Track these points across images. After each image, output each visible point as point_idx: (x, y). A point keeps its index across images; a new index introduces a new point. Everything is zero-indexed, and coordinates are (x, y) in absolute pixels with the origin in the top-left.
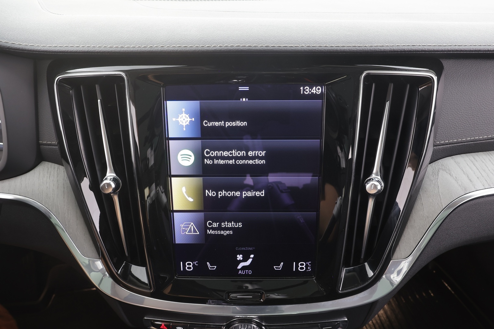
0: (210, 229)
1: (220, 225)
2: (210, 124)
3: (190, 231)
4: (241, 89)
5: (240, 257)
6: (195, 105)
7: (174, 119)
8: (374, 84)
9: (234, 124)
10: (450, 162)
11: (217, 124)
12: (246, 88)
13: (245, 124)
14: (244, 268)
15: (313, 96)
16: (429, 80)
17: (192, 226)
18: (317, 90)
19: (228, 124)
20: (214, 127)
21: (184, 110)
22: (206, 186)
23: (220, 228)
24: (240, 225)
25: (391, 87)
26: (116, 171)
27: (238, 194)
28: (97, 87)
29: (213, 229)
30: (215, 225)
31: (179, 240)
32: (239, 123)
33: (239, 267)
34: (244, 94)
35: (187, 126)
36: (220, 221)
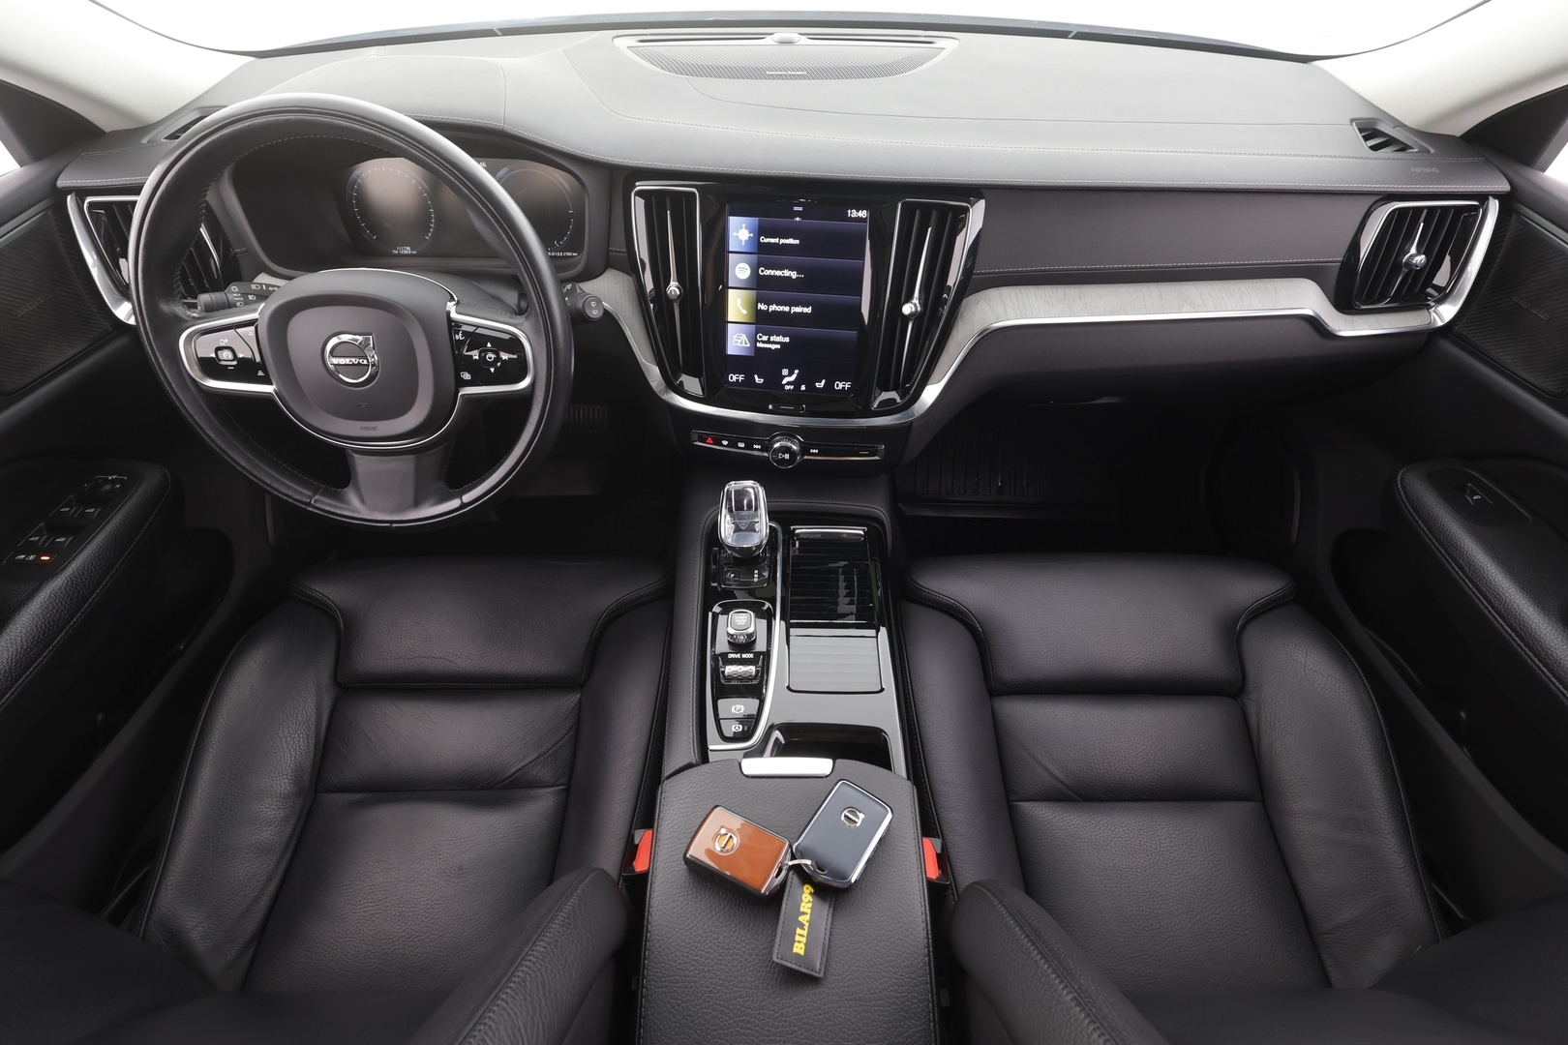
0: (759, 341)
2: (767, 240)
3: (741, 343)
4: (796, 209)
5: (785, 372)
6: (754, 221)
7: (735, 234)
8: (918, 211)
9: (788, 241)
11: (772, 240)
12: (800, 209)
13: (797, 242)
14: (789, 383)
15: (859, 220)
17: (744, 338)
18: (863, 214)
19: (782, 241)
20: (769, 243)
21: (744, 225)
22: (759, 300)
23: (769, 342)
24: (787, 340)
25: (934, 213)
26: (679, 281)
27: (787, 309)
28: (667, 198)
29: (763, 342)
30: (765, 338)
31: (731, 351)
32: (791, 241)
33: (784, 382)
34: (798, 214)
35: (746, 241)
36: (770, 334)
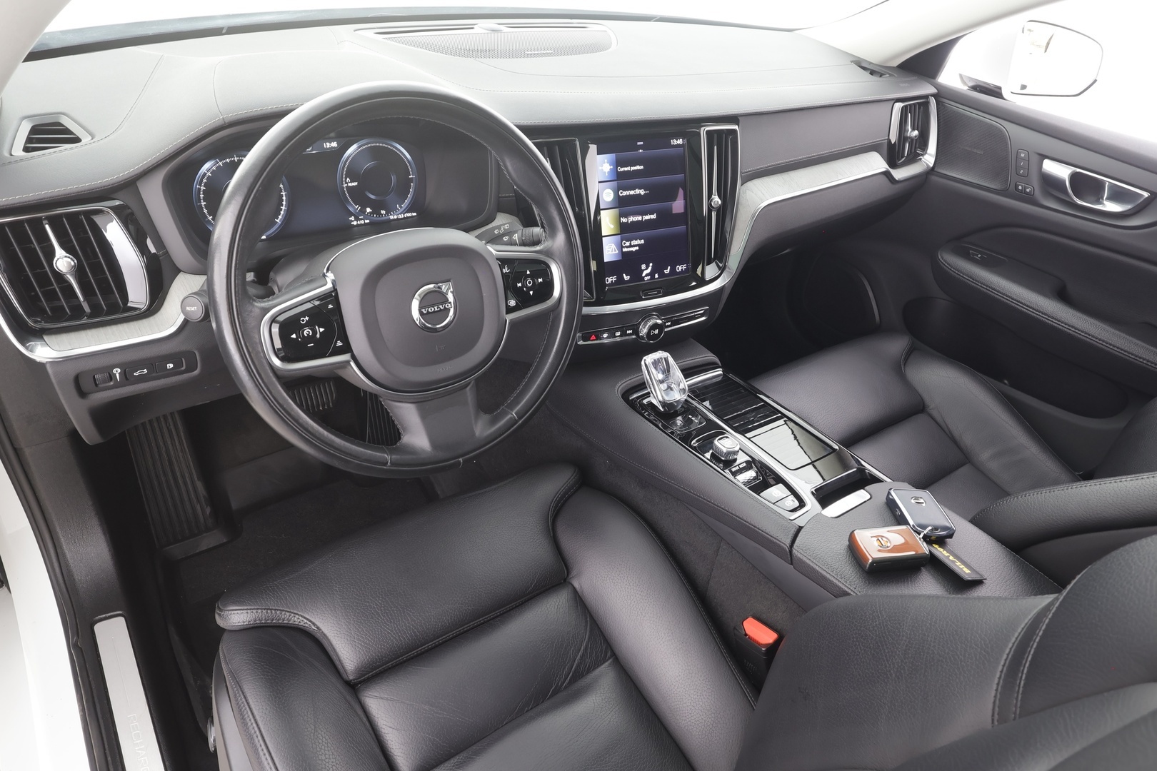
0: (624, 247)
1: (630, 243)
2: (622, 169)
4: (639, 143)
5: (643, 267)
6: (611, 156)
7: (600, 168)
9: (636, 168)
10: (750, 184)
11: (626, 169)
12: (642, 143)
13: (642, 167)
14: (647, 275)
15: (678, 146)
16: (735, 131)
17: (614, 247)
18: (680, 142)
19: (633, 168)
20: (624, 171)
21: (606, 161)
22: (621, 215)
23: (631, 246)
24: (642, 242)
25: (716, 137)
27: (640, 218)
29: (627, 247)
30: (628, 244)
31: (606, 260)
32: (638, 167)
33: (644, 275)
34: (640, 147)
35: (608, 172)
36: (631, 240)
